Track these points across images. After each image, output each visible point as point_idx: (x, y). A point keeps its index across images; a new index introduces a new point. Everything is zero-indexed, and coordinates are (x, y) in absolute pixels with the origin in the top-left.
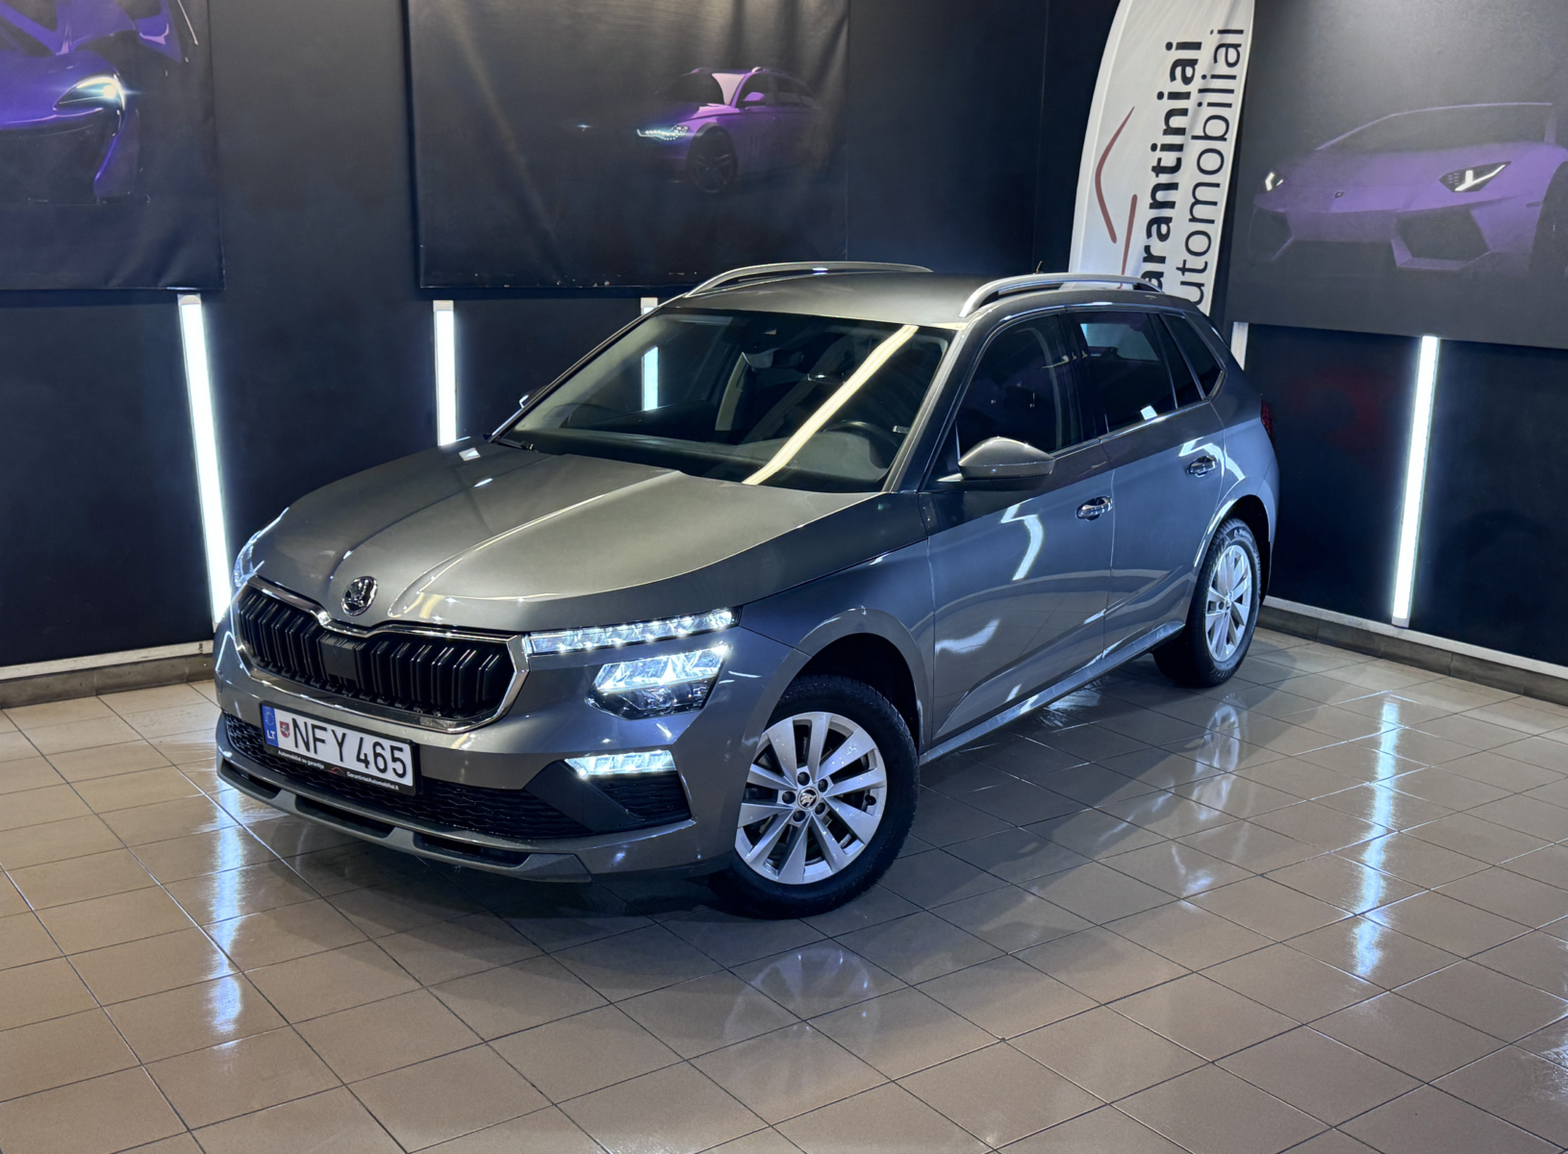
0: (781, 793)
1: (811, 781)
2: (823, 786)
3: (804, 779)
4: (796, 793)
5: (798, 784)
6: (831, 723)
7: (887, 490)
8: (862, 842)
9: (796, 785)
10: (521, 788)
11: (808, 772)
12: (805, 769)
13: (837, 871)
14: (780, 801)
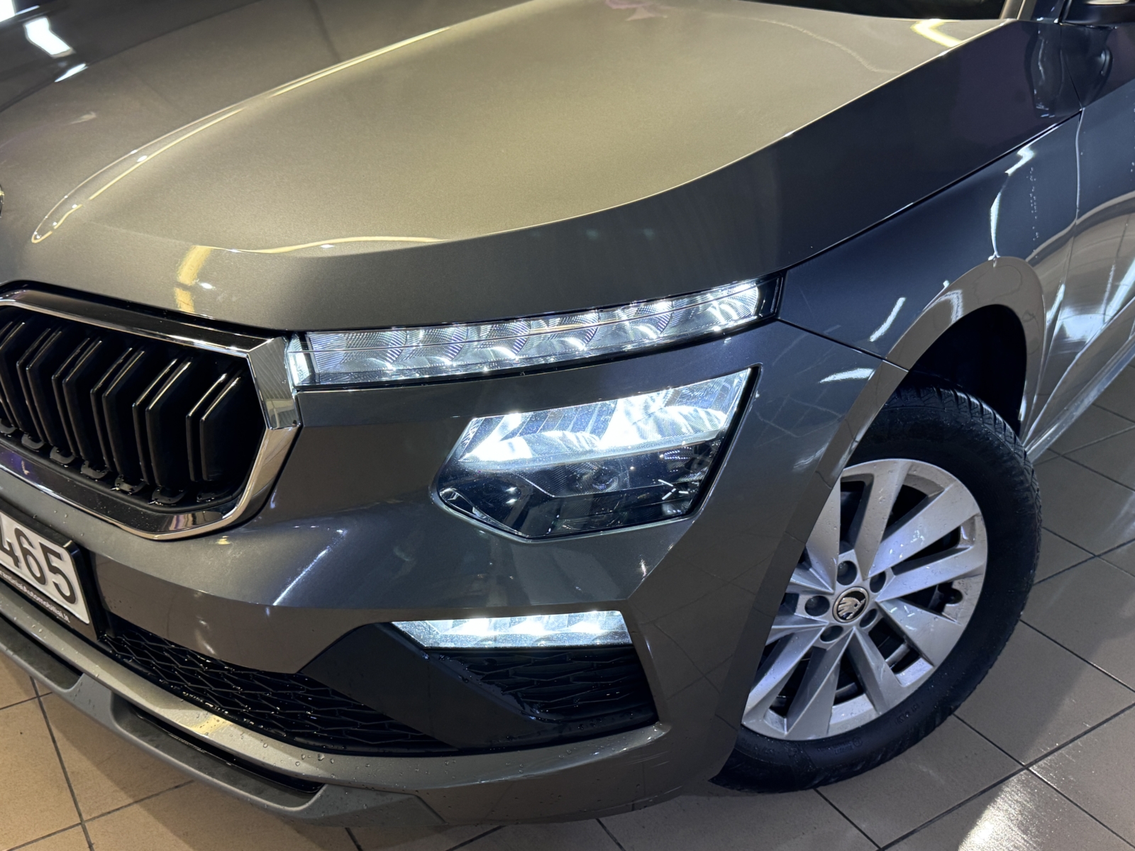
0: (803, 600)
1: (859, 575)
2: (878, 582)
3: (847, 572)
4: (831, 599)
5: (838, 584)
6: (909, 476)
7: (1012, 14)
8: (931, 663)
9: (833, 588)
10: (293, 671)
11: (855, 561)
12: (850, 556)
13: (885, 711)
14: (800, 613)
